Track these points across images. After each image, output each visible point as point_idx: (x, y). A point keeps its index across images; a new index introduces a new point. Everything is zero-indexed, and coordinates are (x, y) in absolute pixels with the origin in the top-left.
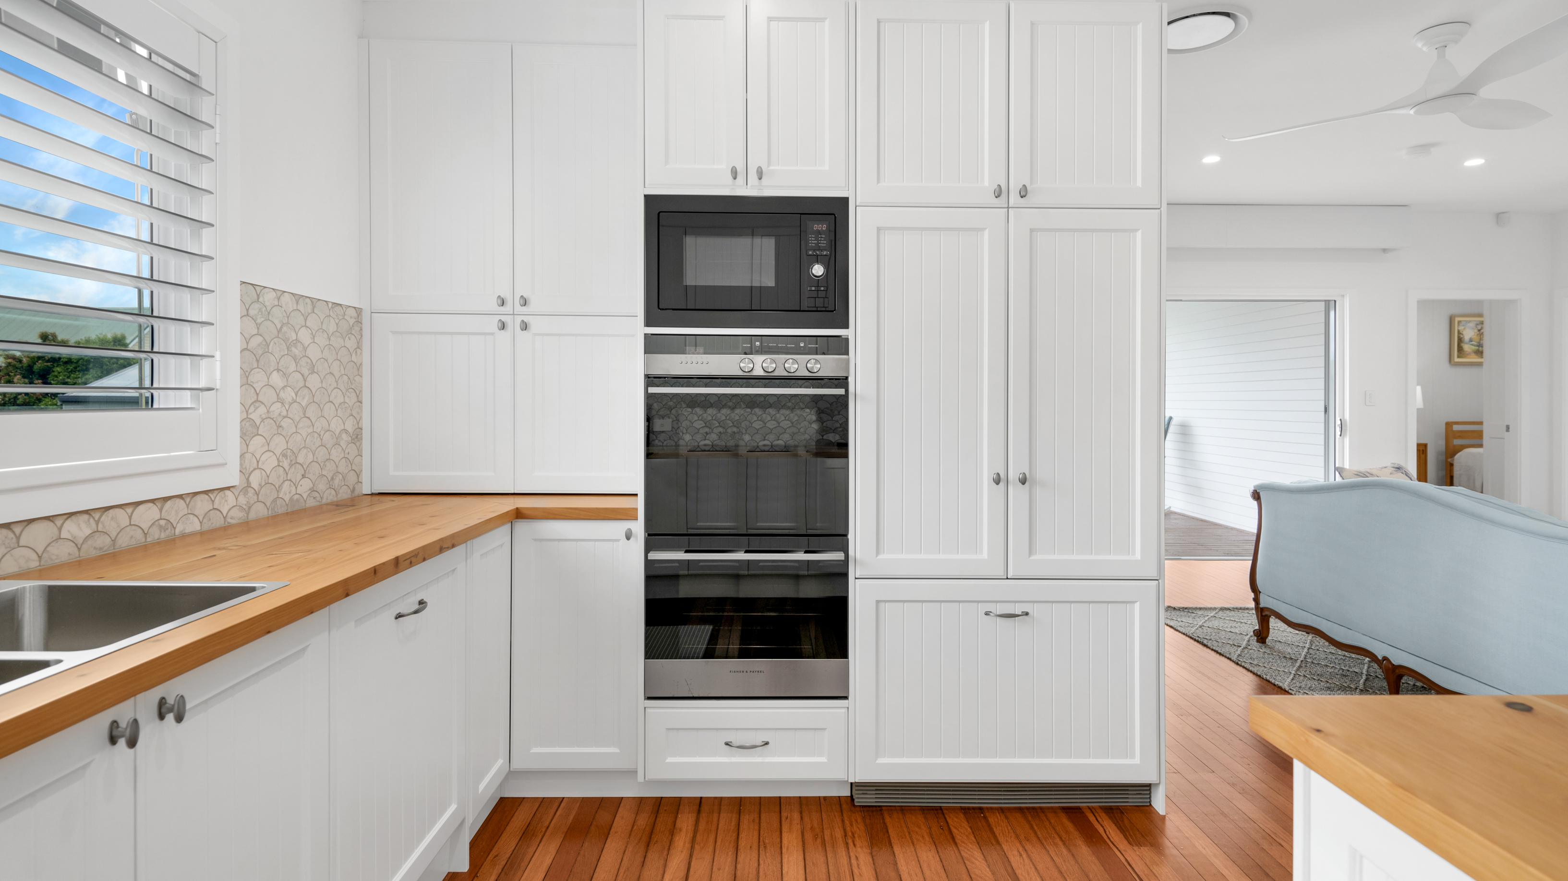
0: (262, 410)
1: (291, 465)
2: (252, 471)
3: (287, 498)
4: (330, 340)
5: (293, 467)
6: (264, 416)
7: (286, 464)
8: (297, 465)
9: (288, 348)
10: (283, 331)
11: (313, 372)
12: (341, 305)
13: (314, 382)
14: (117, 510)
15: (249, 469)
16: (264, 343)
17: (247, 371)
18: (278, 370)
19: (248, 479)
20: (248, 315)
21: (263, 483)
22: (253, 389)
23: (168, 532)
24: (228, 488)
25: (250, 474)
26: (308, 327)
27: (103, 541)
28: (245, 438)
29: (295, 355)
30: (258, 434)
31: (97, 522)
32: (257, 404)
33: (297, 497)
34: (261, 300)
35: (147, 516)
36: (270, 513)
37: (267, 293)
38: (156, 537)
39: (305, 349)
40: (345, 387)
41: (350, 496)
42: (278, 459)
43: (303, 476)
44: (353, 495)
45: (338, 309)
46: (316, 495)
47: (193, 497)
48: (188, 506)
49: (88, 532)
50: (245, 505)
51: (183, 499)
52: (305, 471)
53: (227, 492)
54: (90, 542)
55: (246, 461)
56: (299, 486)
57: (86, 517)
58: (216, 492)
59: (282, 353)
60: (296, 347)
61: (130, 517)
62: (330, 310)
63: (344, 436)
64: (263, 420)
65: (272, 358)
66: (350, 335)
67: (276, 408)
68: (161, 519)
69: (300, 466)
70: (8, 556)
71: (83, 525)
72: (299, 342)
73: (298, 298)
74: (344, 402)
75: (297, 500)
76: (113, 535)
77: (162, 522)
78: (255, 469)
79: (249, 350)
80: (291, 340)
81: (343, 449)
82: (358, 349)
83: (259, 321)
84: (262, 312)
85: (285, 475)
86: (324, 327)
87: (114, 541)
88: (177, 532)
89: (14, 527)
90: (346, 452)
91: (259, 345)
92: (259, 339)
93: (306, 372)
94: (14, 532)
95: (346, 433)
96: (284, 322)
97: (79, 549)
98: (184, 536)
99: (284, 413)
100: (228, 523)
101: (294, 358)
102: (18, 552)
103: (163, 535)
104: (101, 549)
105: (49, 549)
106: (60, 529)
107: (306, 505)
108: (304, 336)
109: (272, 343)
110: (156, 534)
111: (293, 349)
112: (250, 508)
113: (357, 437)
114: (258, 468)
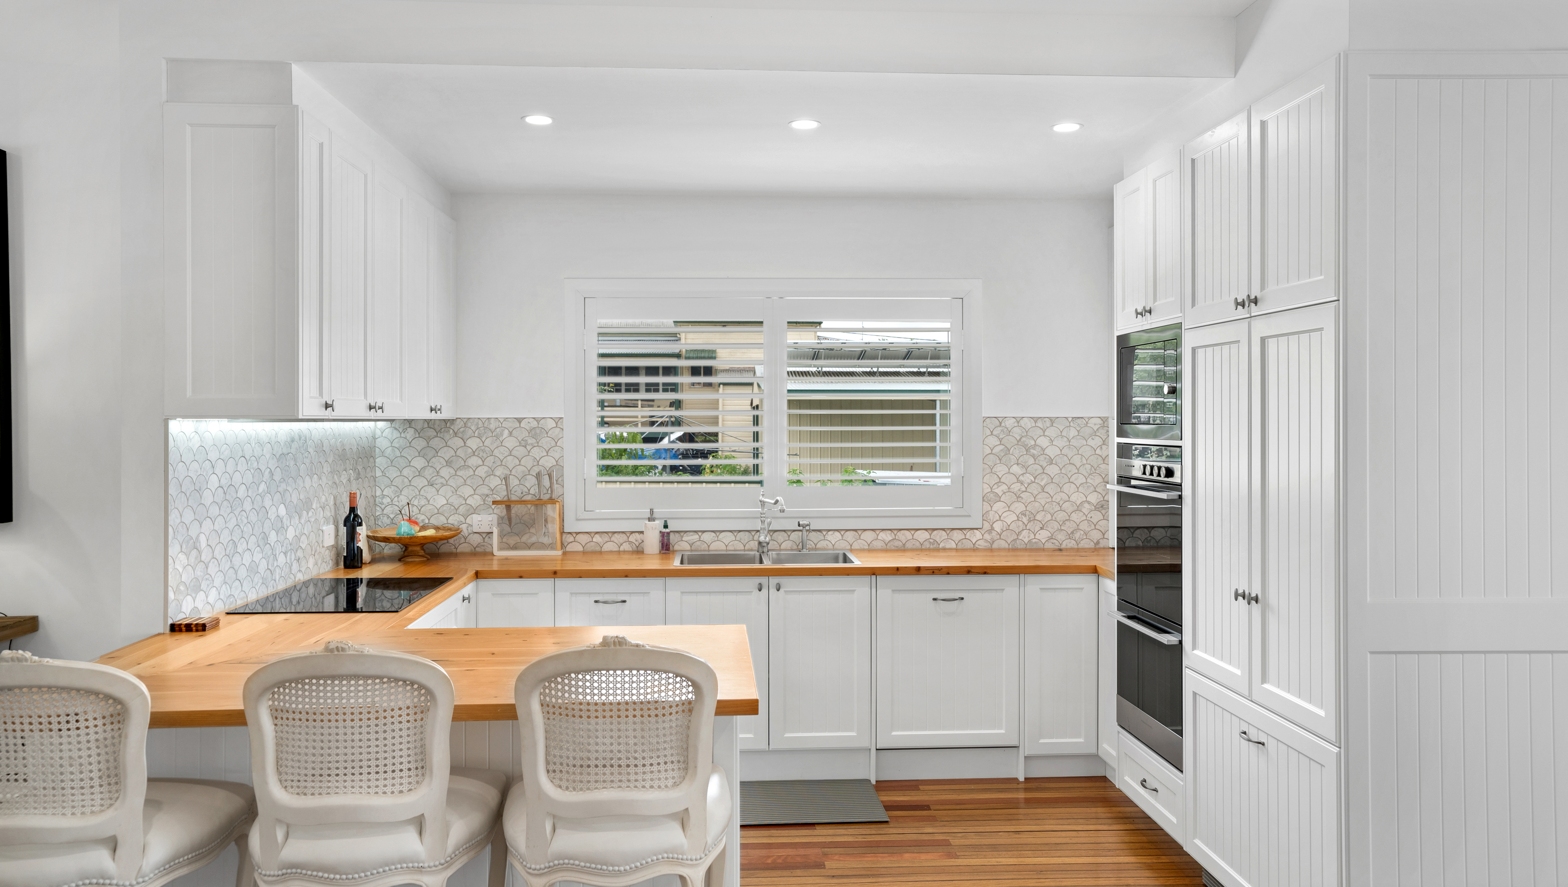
0: (1003, 487)
1: (1030, 521)
2: (995, 521)
3: (1026, 540)
4: (1070, 441)
5: (1032, 522)
6: (1005, 491)
7: (1025, 520)
8: (1036, 521)
9: (1027, 450)
10: (1022, 440)
11: (1051, 463)
12: (1082, 418)
13: (1052, 470)
14: (905, 531)
15: (993, 520)
16: (1006, 449)
18: (1018, 463)
19: (992, 526)
20: (992, 434)
21: (1005, 529)
22: (996, 476)
24: (976, 528)
25: (993, 523)
26: (1046, 436)
27: (897, 543)
28: (989, 503)
29: (1034, 454)
30: (1000, 501)
31: (895, 535)
32: (1000, 484)
33: (1035, 540)
34: (1003, 424)
35: (922, 536)
36: (1011, 547)
37: (1008, 420)
38: (928, 547)
39: (1043, 449)
40: (1087, 473)
41: (1093, 548)
42: (1018, 516)
43: (1042, 528)
44: (1098, 548)
45: (1079, 421)
46: (1055, 541)
47: (951, 530)
48: (948, 535)
49: (891, 538)
50: (990, 539)
51: (945, 531)
52: (1044, 525)
53: (975, 530)
54: (891, 543)
55: (990, 515)
56: (1037, 534)
57: (890, 532)
58: (968, 530)
59: (1021, 454)
60: (1034, 449)
61: (913, 536)
62: (1070, 422)
63: (1085, 506)
64: (1004, 493)
65: (1013, 457)
66: (1094, 437)
67: (1016, 487)
69: (1038, 521)
71: (888, 535)
72: (1038, 445)
73: (1036, 419)
74: (1086, 483)
75: (1036, 542)
76: (904, 542)
77: (931, 540)
78: (997, 520)
79: (993, 454)
80: (1030, 445)
81: (1084, 515)
82: (1104, 446)
83: (1001, 437)
84: (1004, 432)
85: (1024, 526)
86: (1064, 434)
87: (904, 545)
90: (1088, 517)
92: (1002, 447)
93: (1044, 463)
95: (1088, 504)
96: (1023, 435)
97: (886, 545)
99: (1024, 489)
100: (977, 547)
106: (878, 535)
108: (1043, 442)
109: (1012, 448)
111: (1032, 450)
112: (993, 541)
114: (1000, 520)
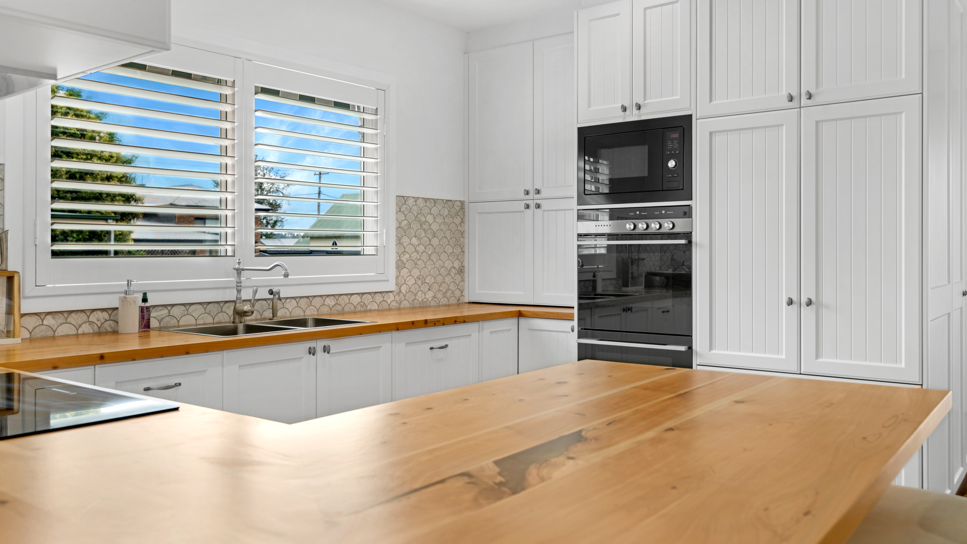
0: (407, 256)
1: (422, 284)
2: (402, 285)
3: (420, 300)
4: (444, 219)
5: (423, 284)
6: (408, 259)
7: (419, 283)
8: (426, 284)
9: (421, 225)
10: (418, 217)
11: (435, 237)
12: (451, 201)
13: (435, 242)
14: (344, 296)
15: (401, 284)
16: (409, 224)
17: (400, 238)
18: (415, 236)
19: (400, 289)
20: (400, 211)
21: (408, 291)
22: (402, 246)
23: (364, 308)
24: (391, 292)
25: (401, 286)
26: (432, 214)
27: (339, 308)
28: (399, 269)
29: (425, 229)
30: (405, 267)
31: (337, 300)
32: (405, 253)
33: (425, 300)
34: (407, 203)
35: (356, 300)
36: (411, 306)
37: (410, 200)
38: (359, 309)
39: (430, 225)
40: (453, 244)
41: (457, 303)
42: (415, 280)
43: (429, 290)
44: (459, 302)
45: (449, 203)
46: (436, 300)
47: (375, 294)
48: (372, 298)
49: (334, 303)
50: (399, 300)
51: (370, 294)
52: (430, 287)
53: (390, 293)
54: (334, 308)
55: (399, 279)
56: (427, 294)
57: (333, 297)
58: (385, 293)
59: (418, 228)
60: (425, 225)
61: (349, 300)
62: (444, 204)
63: (453, 270)
64: (408, 261)
65: (412, 231)
66: (457, 216)
67: (415, 255)
68: (361, 302)
69: (427, 284)
70: (308, 308)
71: (332, 300)
72: (427, 222)
73: (426, 200)
74: (453, 252)
75: (426, 301)
76: (343, 306)
77: (362, 304)
78: (403, 284)
79: (401, 227)
80: (422, 221)
81: (452, 277)
82: (462, 224)
83: (406, 213)
84: (407, 209)
85: (419, 288)
86: (441, 213)
87: (343, 308)
88: (368, 308)
89: (309, 298)
90: (454, 279)
91: (406, 225)
92: (406, 222)
93: (430, 237)
94: (309, 300)
95: (454, 268)
96: (419, 212)
97: (331, 310)
98: (370, 311)
99: (419, 257)
100: (391, 308)
101: (424, 230)
102: (311, 307)
103: (362, 309)
104: (338, 311)
105: (321, 308)
106: (324, 301)
107: (431, 305)
108: (430, 219)
109: (412, 223)
110: (359, 308)
111: (424, 225)
112: (401, 302)
113: (461, 271)
114: (405, 284)
